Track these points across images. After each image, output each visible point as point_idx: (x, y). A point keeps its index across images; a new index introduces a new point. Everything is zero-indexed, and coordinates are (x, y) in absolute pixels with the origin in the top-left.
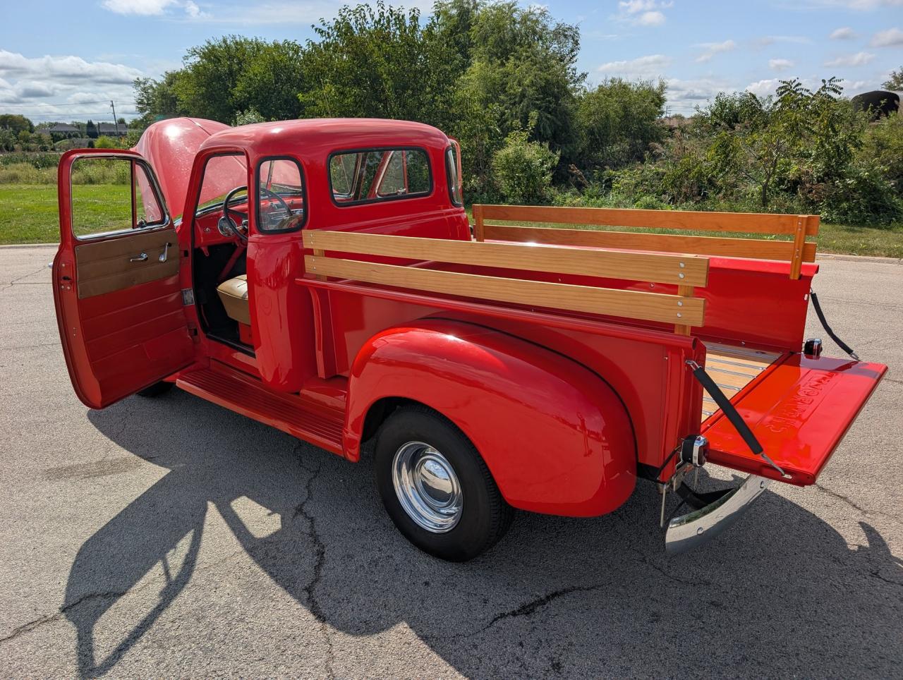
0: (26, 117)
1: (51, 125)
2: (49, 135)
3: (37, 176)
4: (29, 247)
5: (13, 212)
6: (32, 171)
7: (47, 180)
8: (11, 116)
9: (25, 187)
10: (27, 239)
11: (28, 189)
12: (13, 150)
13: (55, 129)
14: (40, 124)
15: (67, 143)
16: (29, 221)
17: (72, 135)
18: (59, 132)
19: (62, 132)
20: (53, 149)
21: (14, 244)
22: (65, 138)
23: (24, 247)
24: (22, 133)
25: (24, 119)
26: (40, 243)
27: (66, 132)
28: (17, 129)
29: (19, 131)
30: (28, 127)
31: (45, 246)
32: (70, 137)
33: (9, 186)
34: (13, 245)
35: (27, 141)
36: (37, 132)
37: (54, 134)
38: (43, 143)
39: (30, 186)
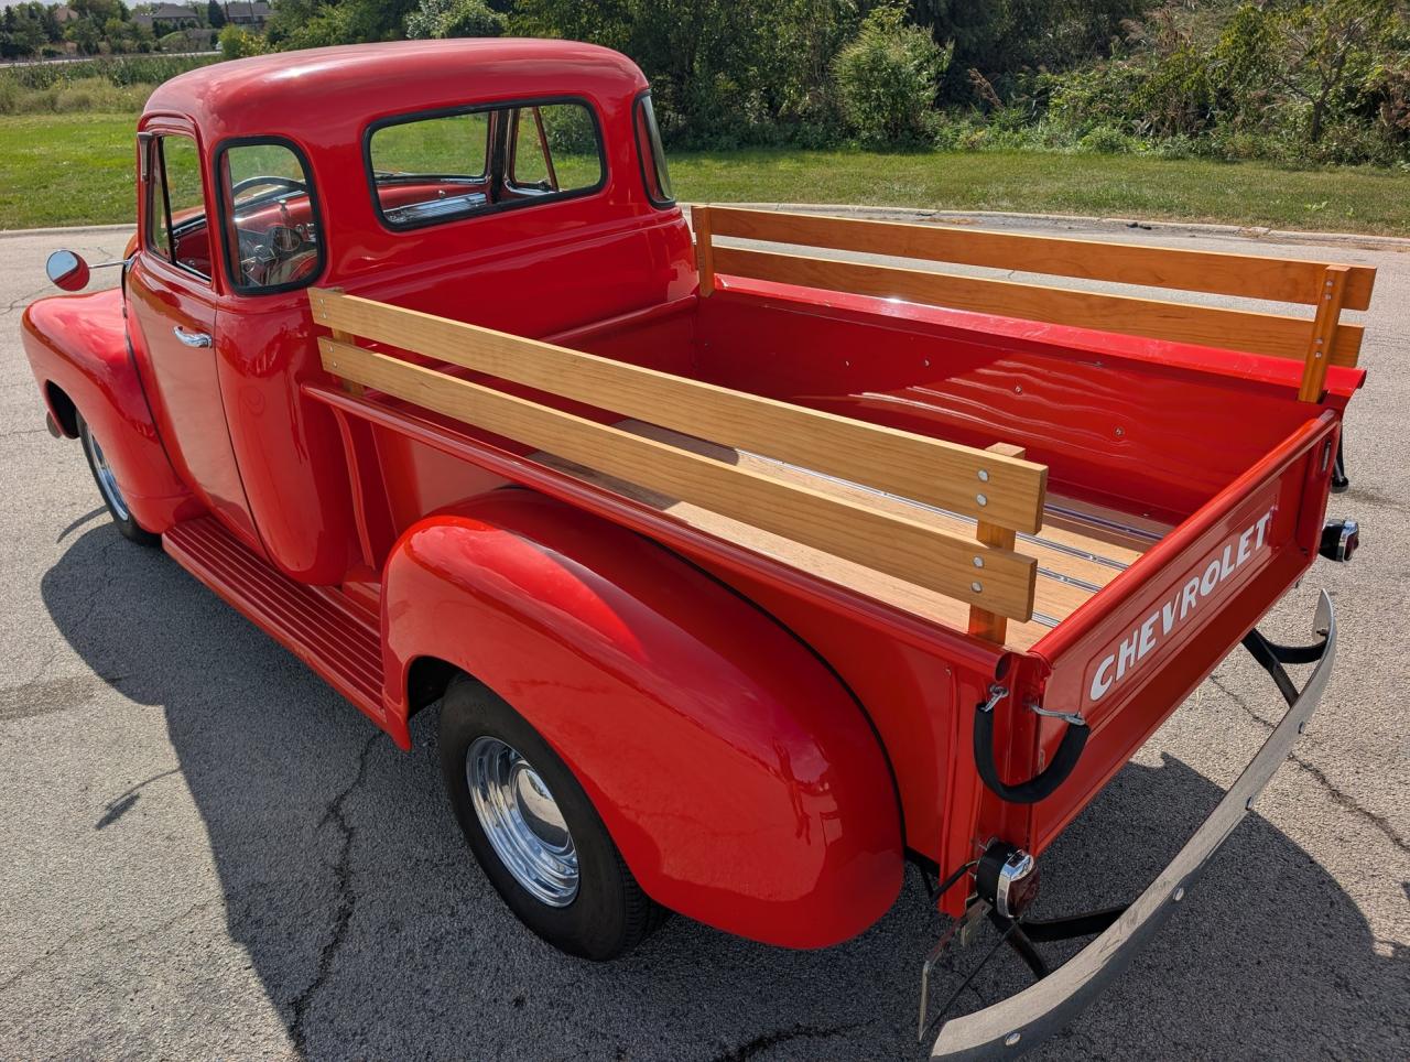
1: (155, 8)
2: (151, 24)
3: (118, 99)
4: (68, 232)
5: (55, 167)
6: (109, 90)
7: (132, 105)
9: (97, 117)
10: (67, 217)
11: (102, 122)
12: (98, 51)
13: (160, 14)
14: (138, 7)
15: (180, 37)
16: (74, 186)
17: (186, 23)
18: (166, 19)
19: (170, 19)
20: (158, 49)
21: (46, 226)
22: (175, 29)
23: (61, 233)
24: (110, 23)
26: (87, 224)
27: (177, 19)
28: (103, 15)
29: (105, 20)
30: (119, 12)
31: (93, 230)
32: (183, 27)
33: (74, 117)
34: (44, 230)
35: (119, 36)
36: (133, 20)
37: (159, 22)
38: (141, 38)
39: (104, 117)
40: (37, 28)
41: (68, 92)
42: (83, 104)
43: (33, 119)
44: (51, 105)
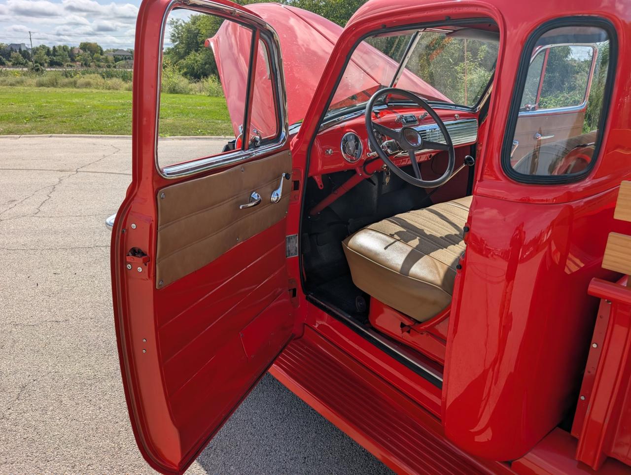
0: (98, 44)
1: (114, 51)
2: (113, 57)
3: (103, 84)
4: (94, 137)
5: (85, 108)
6: (100, 79)
7: (109, 87)
8: (90, 44)
9: (95, 91)
10: (93, 130)
11: (97, 92)
12: (89, 66)
13: (116, 53)
14: (107, 50)
15: (124, 63)
16: (95, 117)
17: (127, 57)
18: (118, 55)
19: (120, 55)
20: (115, 67)
21: (83, 134)
22: (122, 60)
23: (90, 137)
24: (96, 55)
25: (98, 46)
26: (102, 134)
27: (123, 55)
28: (93, 52)
29: (94, 54)
30: (100, 51)
31: (105, 137)
32: (126, 59)
33: (84, 90)
34: (82, 135)
35: (98, 60)
36: (105, 55)
37: (116, 57)
38: (108, 62)
39: (97, 91)
40: (66, 55)
41: (81, 80)
42: (88, 85)
43: (66, 89)
44: (74, 84)
